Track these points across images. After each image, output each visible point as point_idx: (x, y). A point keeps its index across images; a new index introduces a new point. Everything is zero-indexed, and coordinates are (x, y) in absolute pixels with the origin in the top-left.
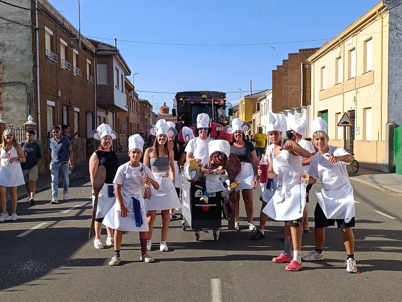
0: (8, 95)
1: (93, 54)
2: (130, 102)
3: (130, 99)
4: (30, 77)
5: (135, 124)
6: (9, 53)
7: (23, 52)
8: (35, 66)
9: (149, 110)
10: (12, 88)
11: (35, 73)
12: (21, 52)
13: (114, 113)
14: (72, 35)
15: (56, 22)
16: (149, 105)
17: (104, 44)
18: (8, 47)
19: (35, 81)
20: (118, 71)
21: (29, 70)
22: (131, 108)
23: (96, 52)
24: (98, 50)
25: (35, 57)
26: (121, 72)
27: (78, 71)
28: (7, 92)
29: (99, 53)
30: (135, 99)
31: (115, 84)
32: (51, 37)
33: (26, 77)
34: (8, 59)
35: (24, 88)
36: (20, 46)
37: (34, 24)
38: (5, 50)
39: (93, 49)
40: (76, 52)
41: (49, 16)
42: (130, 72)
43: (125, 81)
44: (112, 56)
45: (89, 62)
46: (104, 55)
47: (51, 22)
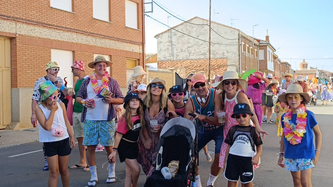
0: (229, 69)
1: (258, 46)
2: (276, 65)
3: (275, 64)
4: (237, 63)
5: (278, 78)
6: (230, 54)
7: (235, 54)
8: (239, 58)
9: (289, 68)
10: (231, 67)
11: (239, 61)
13: (267, 73)
14: (250, 41)
15: (245, 38)
16: (288, 65)
17: (263, 41)
18: (229, 52)
19: (239, 64)
20: (269, 52)
21: (237, 60)
22: (276, 69)
23: (259, 45)
24: (260, 44)
25: (239, 55)
26: (271, 51)
27: (252, 56)
28: (229, 68)
29: (260, 45)
30: (279, 63)
31: (268, 59)
32: (243, 45)
33: (236, 63)
34: (229, 56)
35: (235, 66)
36: (234, 51)
37: (239, 43)
38: (228, 53)
39: (257, 43)
40: (251, 48)
41: (243, 37)
42: (275, 50)
43: (273, 55)
44: (267, 45)
45: (256, 50)
46: (263, 46)
47: (244, 39)
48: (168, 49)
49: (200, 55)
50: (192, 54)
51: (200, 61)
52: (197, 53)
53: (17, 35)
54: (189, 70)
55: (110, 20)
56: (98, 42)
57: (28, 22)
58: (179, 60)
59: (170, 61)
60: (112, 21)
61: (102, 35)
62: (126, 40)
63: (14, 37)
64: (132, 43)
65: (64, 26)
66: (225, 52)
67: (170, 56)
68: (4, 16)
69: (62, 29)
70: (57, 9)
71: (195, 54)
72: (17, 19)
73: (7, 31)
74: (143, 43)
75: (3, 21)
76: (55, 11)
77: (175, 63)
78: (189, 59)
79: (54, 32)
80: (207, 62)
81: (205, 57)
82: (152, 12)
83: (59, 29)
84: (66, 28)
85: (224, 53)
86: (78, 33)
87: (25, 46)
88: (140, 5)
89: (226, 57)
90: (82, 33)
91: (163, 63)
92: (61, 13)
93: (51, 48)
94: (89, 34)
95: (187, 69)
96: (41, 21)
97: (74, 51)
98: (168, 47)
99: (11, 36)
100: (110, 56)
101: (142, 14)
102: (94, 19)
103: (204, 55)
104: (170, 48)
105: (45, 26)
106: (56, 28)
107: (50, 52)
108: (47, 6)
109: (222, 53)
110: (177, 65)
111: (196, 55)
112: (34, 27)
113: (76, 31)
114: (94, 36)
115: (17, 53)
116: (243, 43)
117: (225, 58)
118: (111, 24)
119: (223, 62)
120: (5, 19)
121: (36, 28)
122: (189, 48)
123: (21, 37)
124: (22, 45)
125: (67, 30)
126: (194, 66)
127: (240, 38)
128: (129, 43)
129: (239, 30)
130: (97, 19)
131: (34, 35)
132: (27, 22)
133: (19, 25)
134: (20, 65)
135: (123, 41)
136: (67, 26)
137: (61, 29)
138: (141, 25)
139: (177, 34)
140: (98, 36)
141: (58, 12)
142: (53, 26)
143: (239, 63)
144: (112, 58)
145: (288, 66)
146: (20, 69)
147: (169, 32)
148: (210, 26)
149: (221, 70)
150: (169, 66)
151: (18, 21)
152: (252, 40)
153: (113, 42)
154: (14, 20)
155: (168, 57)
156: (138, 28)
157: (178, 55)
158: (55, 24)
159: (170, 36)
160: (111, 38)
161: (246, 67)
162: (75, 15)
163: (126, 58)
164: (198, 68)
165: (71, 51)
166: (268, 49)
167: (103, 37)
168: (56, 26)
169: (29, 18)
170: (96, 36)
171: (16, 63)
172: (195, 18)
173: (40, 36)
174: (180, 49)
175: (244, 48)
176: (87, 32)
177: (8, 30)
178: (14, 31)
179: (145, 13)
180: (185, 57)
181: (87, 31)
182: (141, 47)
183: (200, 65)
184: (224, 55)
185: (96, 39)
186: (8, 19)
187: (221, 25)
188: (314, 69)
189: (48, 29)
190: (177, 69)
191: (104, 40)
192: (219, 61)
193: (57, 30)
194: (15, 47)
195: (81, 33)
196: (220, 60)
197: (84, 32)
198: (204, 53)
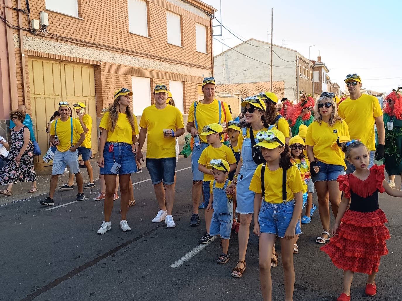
1: (312, 68)
4: (295, 85)
6: (287, 77)
8: (297, 81)
10: (288, 90)
11: (297, 84)
12: (292, 76)
14: (306, 63)
15: (302, 60)
19: (297, 87)
20: (323, 73)
21: (295, 83)
23: (314, 66)
24: (315, 65)
25: (297, 77)
26: (325, 73)
27: (308, 78)
29: (315, 66)
31: (323, 81)
32: (300, 67)
33: (293, 85)
34: (287, 79)
35: (293, 89)
36: (291, 74)
37: (297, 65)
38: (286, 75)
39: (312, 65)
40: (307, 69)
41: (300, 59)
42: (329, 71)
43: (327, 77)
44: (322, 67)
45: (311, 72)
46: (317, 67)
47: (300, 61)
48: (223, 72)
49: (256, 78)
50: (248, 78)
51: (256, 84)
52: (253, 76)
53: (101, 63)
54: (245, 93)
55: (182, 45)
56: (173, 68)
57: (111, 49)
58: (234, 84)
59: (225, 85)
60: (184, 46)
61: (175, 61)
62: (197, 65)
63: (98, 64)
64: (203, 68)
65: (142, 52)
66: (282, 74)
67: (225, 80)
68: (89, 43)
69: (141, 55)
70: (135, 35)
71: (250, 77)
72: (100, 46)
73: (92, 59)
74: (212, 68)
75: (88, 49)
76: (134, 37)
77: (230, 87)
78: (244, 83)
79: (133, 59)
80: (263, 86)
81: (261, 80)
82: (221, 35)
83: (138, 56)
84: (144, 54)
85: (280, 76)
86: (155, 59)
87: (108, 74)
88: (209, 28)
89: (283, 80)
90: (159, 60)
91: (218, 87)
92: (139, 38)
93: (132, 76)
94: (165, 60)
95: (243, 93)
96: (122, 48)
97: (152, 78)
98: (223, 70)
99: (96, 64)
100: (183, 82)
101: (211, 38)
102: (168, 45)
103: (260, 78)
104: (225, 71)
105: (125, 53)
106: (135, 54)
107: (131, 80)
108: (127, 31)
109: (279, 76)
110: (232, 89)
111: (252, 79)
112: (115, 54)
113: (153, 57)
114: (169, 62)
115: (102, 81)
116: (300, 65)
117: (281, 81)
118: (183, 49)
119: (280, 85)
120: (90, 46)
121: (118, 55)
122: (244, 71)
123: (105, 64)
124: (105, 73)
125: (145, 56)
126: (250, 90)
127: (298, 60)
128: (200, 68)
129: (296, 51)
130: (171, 45)
131: (116, 63)
132: (109, 49)
133: (103, 52)
134: (105, 94)
135: (194, 66)
136: (145, 53)
137: (139, 55)
138: (210, 49)
139: (232, 57)
140: (172, 62)
141: (136, 38)
142: (133, 53)
143: (297, 85)
144: (185, 84)
145: (337, 87)
146: (105, 98)
147: (224, 55)
148: (272, 48)
149: (278, 94)
150: (224, 91)
151: (101, 48)
152: (308, 62)
153: (186, 67)
154: (98, 47)
155: (223, 81)
156: (207, 52)
157: (233, 79)
158: (134, 50)
159: (224, 59)
160: (184, 64)
161: (303, 89)
162: (151, 40)
163: (197, 84)
164: (253, 92)
165: (149, 78)
166: (323, 70)
167: (177, 63)
168: (135, 53)
169: (110, 45)
170: (170, 62)
171: (100, 91)
172: (251, 40)
173: (121, 63)
174: (235, 72)
175: (300, 70)
176: (163, 58)
177: (92, 57)
178: (97, 59)
179: (214, 37)
180: (240, 80)
181: (163, 56)
182: (210, 72)
183: (256, 89)
184: (281, 77)
185: (170, 65)
186: (92, 47)
187: (277, 46)
188: (362, 90)
189: (128, 55)
190: (232, 93)
191: (177, 66)
192: (275, 84)
193: (136, 56)
194: (99, 75)
195: (157, 59)
196: (277, 83)
197: (161, 58)
198: (260, 76)
